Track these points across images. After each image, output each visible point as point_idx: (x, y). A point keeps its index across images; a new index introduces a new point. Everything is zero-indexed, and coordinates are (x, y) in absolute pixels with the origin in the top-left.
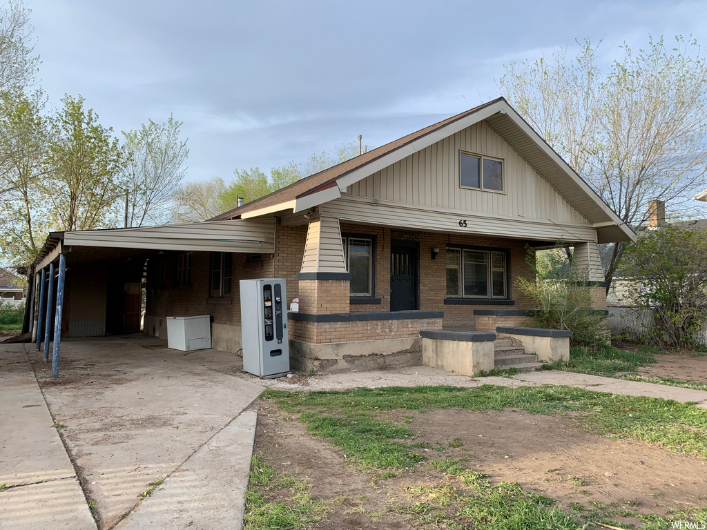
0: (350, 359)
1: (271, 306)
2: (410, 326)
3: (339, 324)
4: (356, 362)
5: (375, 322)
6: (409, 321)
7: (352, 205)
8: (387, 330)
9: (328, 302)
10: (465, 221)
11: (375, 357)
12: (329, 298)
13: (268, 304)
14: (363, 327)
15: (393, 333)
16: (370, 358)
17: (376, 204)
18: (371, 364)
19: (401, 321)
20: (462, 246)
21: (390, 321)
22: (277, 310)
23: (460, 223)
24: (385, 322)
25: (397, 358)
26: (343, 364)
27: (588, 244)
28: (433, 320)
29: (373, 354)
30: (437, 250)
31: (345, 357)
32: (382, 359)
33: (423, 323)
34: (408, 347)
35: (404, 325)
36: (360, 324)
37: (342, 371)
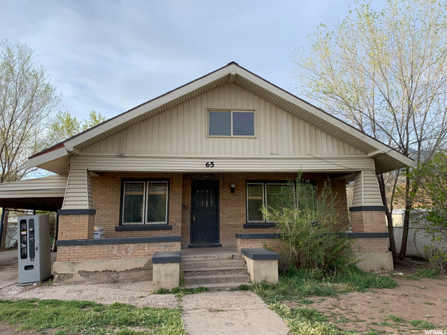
0: (85, 274)
1: (26, 235)
2: (146, 248)
3: (77, 248)
4: (91, 276)
5: (111, 246)
6: (146, 245)
7: (103, 159)
8: (123, 252)
9: (68, 231)
10: (212, 163)
11: (109, 273)
12: (69, 228)
13: (24, 233)
14: (100, 249)
15: (129, 254)
16: (104, 274)
17: (121, 156)
18: (105, 278)
19: (137, 244)
20: (264, 182)
21: (126, 245)
22: (30, 237)
23: (206, 165)
24: (122, 245)
25: (130, 274)
26: (78, 277)
27: (362, 172)
28: (171, 243)
29: (107, 271)
30: (233, 186)
31: (79, 272)
32: (116, 275)
33: (160, 246)
34: (142, 265)
35: (140, 247)
36: (97, 247)
37: (77, 283)
